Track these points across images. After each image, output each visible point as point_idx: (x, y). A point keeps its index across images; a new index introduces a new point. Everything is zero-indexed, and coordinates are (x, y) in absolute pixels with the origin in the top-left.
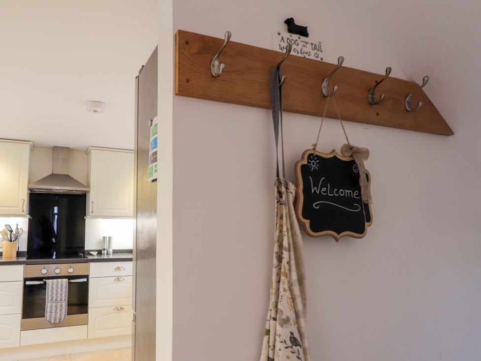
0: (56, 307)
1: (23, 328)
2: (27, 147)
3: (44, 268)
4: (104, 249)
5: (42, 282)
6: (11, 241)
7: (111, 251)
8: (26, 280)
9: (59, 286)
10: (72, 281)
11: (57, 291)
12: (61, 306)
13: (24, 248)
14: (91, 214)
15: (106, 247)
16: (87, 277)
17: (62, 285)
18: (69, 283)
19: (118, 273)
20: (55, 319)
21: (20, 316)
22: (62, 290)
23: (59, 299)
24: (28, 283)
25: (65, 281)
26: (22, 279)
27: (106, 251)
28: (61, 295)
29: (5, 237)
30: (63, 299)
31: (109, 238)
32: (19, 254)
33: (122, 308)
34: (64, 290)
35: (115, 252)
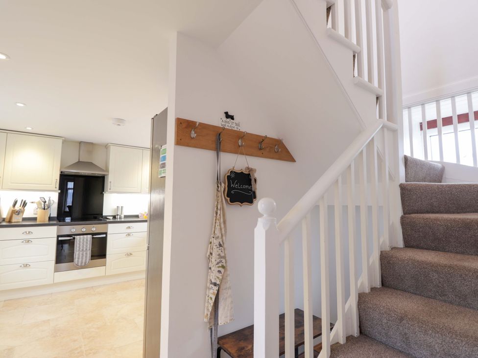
0: (83, 254)
1: (56, 270)
2: (60, 141)
3: (73, 228)
4: (118, 215)
5: (71, 238)
6: (44, 209)
7: (123, 216)
8: (58, 236)
9: (85, 240)
10: (95, 236)
11: (83, 244)
12: (86, 254)
13: (54, 214)
14: (109, 190)
15: (119, 213)
16: (106, 233)
17: (87, 240)
18: (93, 238)
19: (129, 231)
20: (82, 263)
21: (54, 262)
22: (87, 243)
23: (85, 249)
24: (60, 239)
25: (90, 237)
26: (56, 236)
27: (119, 216)
28: (87, 246)
29: (40, 206)
30: (88, 249)
31: (122, 207)
32: (50, 219)
33: (131, 254)
34: (89, 243)
35: (126, 217)
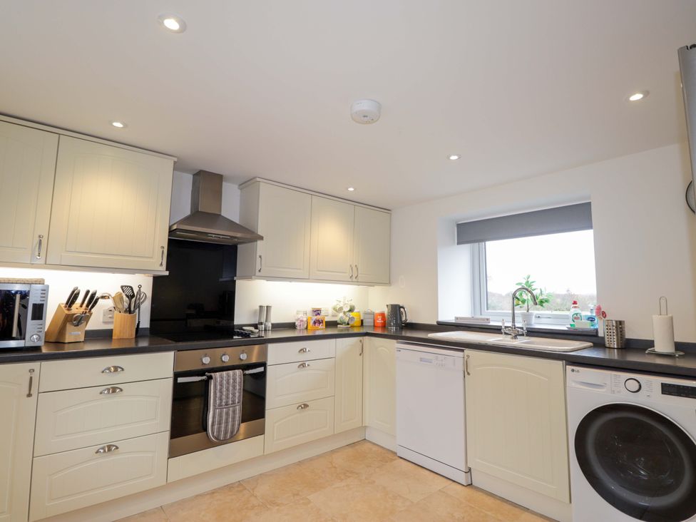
0: (227, 414)
1: (173, 453)
3: (206, 356)
4: (261, 324)
5: (204, 378)
6: (130, 312)
7: (269, 325)
8: (177, 375)
9: (231, 381)
10: (247, 372)
11: (228, 390)
12: (234, 412)
13: (145, 323)
15: (263, 320)
16: (264, 365)
17: (234, 380)
18: (244, 375)
19: (302, 357)
20: (226, 433)
21: (168, 434)
22: (234, 387)
23: (230, 402)
24: (180, 380)
25: (238, 372)
26: (171, 375)
27: (263, 326)
28: (234, 395)
30: (237, 401)
31: (267, 307)
32: (139, 332)
33: (306, 406)
34: (238, 387)
35: (276, 327)
